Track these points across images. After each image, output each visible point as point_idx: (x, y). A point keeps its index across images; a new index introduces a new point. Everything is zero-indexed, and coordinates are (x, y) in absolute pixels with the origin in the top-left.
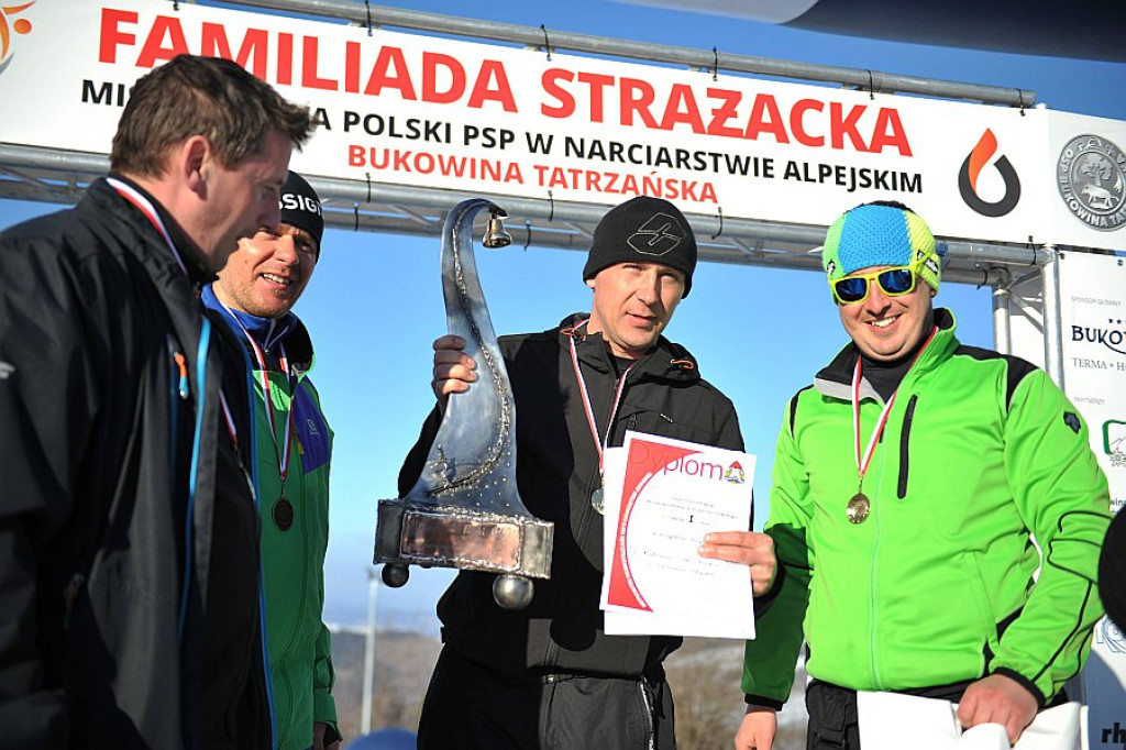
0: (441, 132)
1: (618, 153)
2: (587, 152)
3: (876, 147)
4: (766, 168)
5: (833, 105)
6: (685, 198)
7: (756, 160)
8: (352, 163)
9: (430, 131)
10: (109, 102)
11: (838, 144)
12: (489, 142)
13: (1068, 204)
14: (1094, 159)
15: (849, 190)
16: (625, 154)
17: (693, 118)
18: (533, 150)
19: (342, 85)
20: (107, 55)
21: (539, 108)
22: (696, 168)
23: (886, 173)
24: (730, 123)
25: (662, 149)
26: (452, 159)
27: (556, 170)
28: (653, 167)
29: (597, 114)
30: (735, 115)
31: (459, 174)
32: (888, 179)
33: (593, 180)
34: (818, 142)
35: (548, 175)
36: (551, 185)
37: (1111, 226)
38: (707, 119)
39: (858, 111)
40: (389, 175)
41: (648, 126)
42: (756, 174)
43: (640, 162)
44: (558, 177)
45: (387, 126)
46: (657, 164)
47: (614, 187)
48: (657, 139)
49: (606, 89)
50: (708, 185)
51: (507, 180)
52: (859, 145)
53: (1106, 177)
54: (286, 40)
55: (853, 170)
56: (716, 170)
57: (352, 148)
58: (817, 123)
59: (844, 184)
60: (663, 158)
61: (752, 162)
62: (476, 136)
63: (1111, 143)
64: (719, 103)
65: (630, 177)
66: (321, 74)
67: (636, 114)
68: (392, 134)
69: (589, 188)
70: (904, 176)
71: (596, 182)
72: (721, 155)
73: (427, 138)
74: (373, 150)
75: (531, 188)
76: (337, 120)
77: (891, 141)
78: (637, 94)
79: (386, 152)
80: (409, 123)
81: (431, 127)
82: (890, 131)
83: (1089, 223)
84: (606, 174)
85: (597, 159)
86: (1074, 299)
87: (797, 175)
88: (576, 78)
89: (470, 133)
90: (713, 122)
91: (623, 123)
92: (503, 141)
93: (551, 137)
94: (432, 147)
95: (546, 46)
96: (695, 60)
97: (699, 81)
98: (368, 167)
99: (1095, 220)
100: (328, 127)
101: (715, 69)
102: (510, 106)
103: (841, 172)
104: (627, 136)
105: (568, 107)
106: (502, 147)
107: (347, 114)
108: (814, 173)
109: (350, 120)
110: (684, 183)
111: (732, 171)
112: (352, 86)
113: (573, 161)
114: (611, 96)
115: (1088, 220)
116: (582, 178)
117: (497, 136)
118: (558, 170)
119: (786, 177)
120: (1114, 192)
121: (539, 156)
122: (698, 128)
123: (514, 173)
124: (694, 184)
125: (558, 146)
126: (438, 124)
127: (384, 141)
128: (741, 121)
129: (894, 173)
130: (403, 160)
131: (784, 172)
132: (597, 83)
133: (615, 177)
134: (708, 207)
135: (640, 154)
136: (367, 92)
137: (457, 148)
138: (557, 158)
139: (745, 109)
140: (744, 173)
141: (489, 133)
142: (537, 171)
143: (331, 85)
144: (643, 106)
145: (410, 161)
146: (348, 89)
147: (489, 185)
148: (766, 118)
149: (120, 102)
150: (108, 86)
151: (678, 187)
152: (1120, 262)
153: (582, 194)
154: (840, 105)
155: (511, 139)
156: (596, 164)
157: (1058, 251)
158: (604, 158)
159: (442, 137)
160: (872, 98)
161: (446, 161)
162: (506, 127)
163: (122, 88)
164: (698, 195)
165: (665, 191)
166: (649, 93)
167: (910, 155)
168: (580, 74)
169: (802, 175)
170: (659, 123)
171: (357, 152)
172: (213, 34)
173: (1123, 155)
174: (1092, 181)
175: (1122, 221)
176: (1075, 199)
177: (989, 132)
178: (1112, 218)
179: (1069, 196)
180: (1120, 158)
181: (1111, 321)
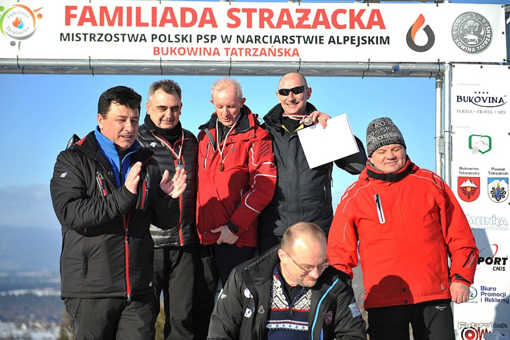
0: (188, 38)
1: (258, 40)
2: (245, 41)
3: (369, 27)
4: (320, 40)
5: (350, 10)
6: (285, 55)
7: (316, 37)
8: (155, 54)
9: (184, 38)
10: (69, 40)
11: (352, 27)
12: (206, 41)
13: (456, 44)
14: (471, 22)
15: (357, 46)
16: (261, 40)
17: (290, 23)
18: (224, 42)
19: (150, 24)
20: (68, 23)
21: (226, 25)
22: (291, 43)
23: (373, 37)
24: (305, 23)
25: (276, 36)
26: (192, 49)
27: (233, 49)
28: (272, 44)
29: (249, 25)
30: (307, 19)
31: (195, 54)
32: (375, 40)
33: (248, 51)
34: (344, 27)
35: (230, 52)
36: (231, 55)
38: (295, 22)
39: (362, 12)
40: (169, 57)
41: (271, 28)
42: (316, 43)
43: (267, 43)
44: (234, 52)
45: (167, 38)
46: (274, 43)
47: (256, 54)
48: (274, 32)
49: (253, 14)
50: (295, 49)
51: (214, 55)
52: (362, 26)
53: (476, 30)
54: (129, 10)
55: (359, 37)
56: (299, 43)
57: (155, 48)
58: (343, 19)
59: (355, 43)
60: (277, 40)
61: (314, 38)
62: (201, 38)
63: (479, 15)
64: (301, 15)
65: (263, 49)
66: (143, 21)
67: (266, 23)
68: (169, 41)
69: (246, 55)
70: (382, 38)
71: (249, 53)
72: (301, 37)
73: (183, 42)
74: (162, 48)
75: (223, 57)
76: (149, 38)
77: (376, 23)
78: (266, 15)
79: (167, 48)
80: (176, 36)
81: (184, 37)
82: (376, 19)
83: (467, 51)
84: (253, 49)
85: (250, 43)
86: (458, 84)
87: (334, 42)
88: (241, 11)
89: (199, 38)
90: (298, 23)
91: (260, 27)
92: (212, 40)
93: (231, 36)
94: (185, 45)
97: (292, 7)
98: (161, 55)
99: (469, 50)
100: (146, 41)
101: (300, 0)
102: (215, 25)
103: (353, 38)
104: (261, 33)
105: (238, 23)
106: (212, 42)
107: (153, 35)
108: (341, 40)
109: (154, 37)
110: (285, 49)
111: (306, 43)
112: (154, 24)
113: (240, 45)
114: (256, 17)
115: (466, 50)
116: (243, 52)
117: (209, 38)
118: (234, 49)
119: (329, 43)
120: (479, 36)
121: (227, 45)
122: (292, 26)
123: (216, 52)
124: (290, 49)
125: (234, 39)
126: (187, 35)
127: (167, 44)
129: (377, 37)
130: (174, 51)
131: (328, 41)
132: (250, 12)
133: (257, 49)
134: (296, 58)
135: (267, 39)
136: (160, 26)
137: (194, 44)
138: (234, 44)
139: (312, 17)
140: (311, 43)
141: (207, 37)
142: (226, 50)
143: (146, 25)
144: (269, 19)
145: (176, 51)
146: (153, 26)
147: (207, 58)
148: (321, 19)
149: (73, 40)
150: (68, 34)
151: (283, 51)
152: (481, 67)
153: (244, 58)
154: (354, 10)
155: (215, 39)
156: (250, 45)
157: (451, 64)
158: (252, 42)
159: (188, 40)
160: (368, 5)
161: (190, 50)
162: (213, 34)
163: (73, 34)
164: (291, 54)
165: (277, 53)
166: (271, 13)
167: (385, 28)
168: (243, 9)
169: (336, 42)
170: (275, 26)
171: (157, 49)
172: (103, 10)
173: (486, 20)
174: (469, 32)
175: (483, 49)
176: (460, 41)
177: (421, 15)
178: (478, 48)
179: (457, 40)
180: (484, 21)
181: (476, 93)
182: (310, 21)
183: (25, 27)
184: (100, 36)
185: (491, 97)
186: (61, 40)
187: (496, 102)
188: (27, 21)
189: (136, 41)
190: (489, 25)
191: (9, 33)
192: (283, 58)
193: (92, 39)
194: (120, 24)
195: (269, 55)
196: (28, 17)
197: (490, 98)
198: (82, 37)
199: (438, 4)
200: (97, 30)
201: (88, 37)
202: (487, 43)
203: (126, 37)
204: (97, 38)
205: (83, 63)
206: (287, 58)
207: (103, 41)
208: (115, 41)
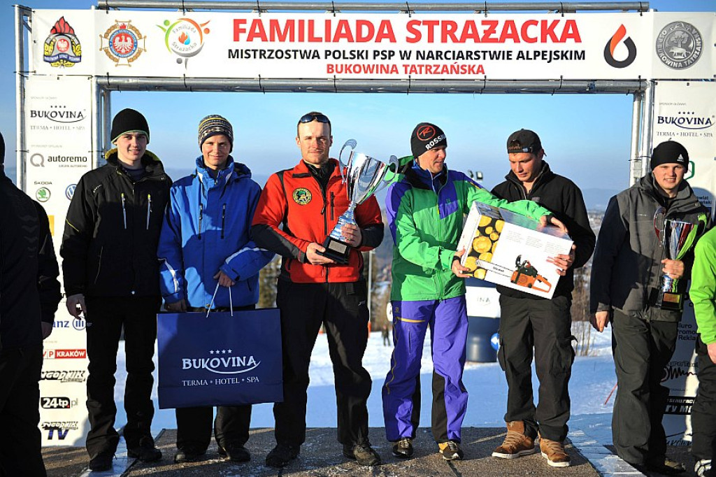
0: (364, 54)
2: (426, 56)
3: (563, 40)
4: (508, 55)
5: (542, 21)
6: (469, 73)
7: (504, 52)
8: (328, 72)
9: (360, 55)
10: (238, 57)
11: (544, 40)
12: (384, 57)
13: (661, 58)
15: (548, 62)
16: (443, 56)
17: (475, 36)
18: (403, 58)
19: (324, 39)
20: (236, 39)
21: (405, 39)
22: (475, 59)
23: (567, 52)
24: (492, 36)
25: (459, 52)
26: (369, 66)
28: (455, 61)
29: (431, 39)
30: (495, 32)
31: (371, 72)
32: (568, 55)
33: (428, 68)
34: (535, 40)
35: (409, 69)
36: (410, 73)
37: (684, 66)
38: (481, 35)
39: (556, 22)
40: (343, 75)
41: (454, 42)
42: (503, 59)
43: (450, 59)
44: (413, 69)
45: (342, 55)
47: (437, 71)
48: (457, 47)
49: (435, 27)
50: (480, 66)
51: (391, 73)
52: (555, 40)
53: (684, 42)
55: (551, 52)
56: (484, 59)
57: (328, 65)
58: (534, 31)
59: (546, 59)
60: (460, 55)
61: (501, 54)
62: (378, 55)
63: (688, 24)
64: (487, 27)
65: (445, 66)
66: (316, 35)
67: (448, 37)
68: (344, 58)
69: (427, 73)
70: (576, 52)
71: (429, 70)
72: (487, 52)
74: (337, 65)
75: (402, 75)
76: (322, 54)
77: (571, 36)
78: (449, 27)
79: (342, 65)
80: (351, 52)
81: (360, 53)
82: (571, 31)
83: (672, 67)
84: (434, 66)
85: (430, 59)
86: (661, 103)
87: (523, 57)
88: (422, 23)
89: (376, 54)
90: (484, 37)
91: (442, 42)
92: (390, 56)
93: (410, 52)
94: (360, 62)
95: (408, 11)
96: (477, 8)
97: (478, 18)
98: (335, 73)
99: (676, 65)
100: (319, 58)
101: (486, 11)
102: (393, 40)
103: (545, 53)
104: (443, 48)
105: (418, 36)
106: (390, 58)
107: (326, 51)
109: (327, 53)
110: (469, 66)
111: (492, 58)
112: (328, 40)
113: (420, 61)
114: (438, 30)
115: (672, 65)
116: (423, 69)
117: (387, 54)
118: (413, 66)
119: (518, 59)
120: (688, 49)
121: (405, 61)
122: (477, 40)
123: (394, 69)
124: (474, 66)
125: (414, 55)
126: (363, 51)
127: (341, 61)
128: (497, 35)
129: (571, 52)
130: (349, 69)
131: (517, 55)
132: (431, 24)
133: (438, 66)
134: (481, 76)
135: (450, 55)
136: (334, 41)
137: (370, 61)
138: (413, 60)
139: (499, 29)
140: (497, 58)
141: (384, 53)
142: (404, 67)
143: (319, 40)
144: (452, 33)
145: (352, 69)
146: (326, 41)
147: (384, 76)
148: (510, 31)
149: (242, 57)
150: (237, 51)
151: (467, 68)
152: (688, 84)
153: (424, 76)
154: (546, 21)
155: (393, 55)
156: (431, 62)
157: (654, 82)
158: (433, 59)
159: (364, 56)
160: (563, 16)
161: (366, 67)
162: (391, 49)
163: (242, 50)
164: (476, 71)
165: (461, 70)
166: (454, 25)
167: (581, 42)
168: (423, 21)
169: (525, 57)
170: (459, 39)
171: (330, 67)
172: (274, 23)
173: (696, 30)
174: (676, 45)
175: (691, 64)
176: (665, 55)
177: (622, 26)
178: (685, 62)
179: (662, 54)
180: (694, 31)
181: (680, 113)
183: (191, 44)
184: (270, 52)
185: (697, 117)
186: (230, 57)
187: (703, 123)
188: (194, 36)
189: (308, 58)
190: (700, 37)
191: (175, 49)
192: (467, 76)
193: (262, 56)
194: (292, 39)
195: (451, 73)
196: (194, 32)
197: (695, 119)
198: (252, 53)
199: (643, 13)
200: (267, 46)
201: (258, 53)
202: (695, 56)
203: (298, 54)
204: (267, 55)
205: (253, 83)
206: (471, 76)
207: (273, 58)
208: (286, 58)
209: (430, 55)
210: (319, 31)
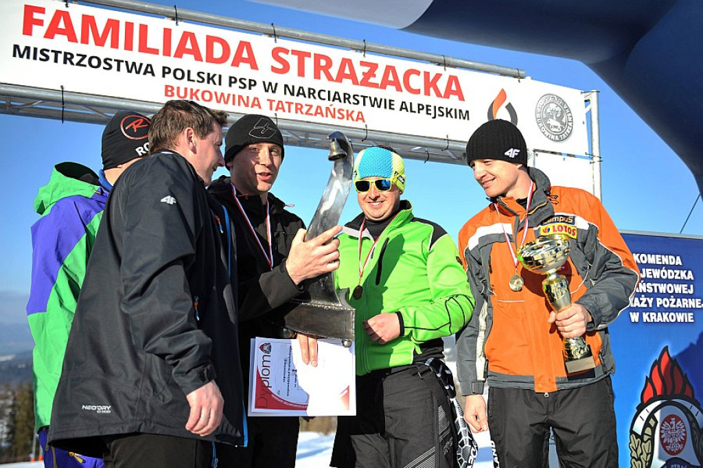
0: (216, 79)
2: (296, 93)
3: (447, 96)
4: (390, 105)
5: (425, 72)
6: (347, 119)
7: (385, 100)
8: (166, 95)
9: (210, 79)
10: (28, 57)
11: (427, 93)
12: (243, 86)
13: (540, 128)
14: (553, 106)
15: (433, 118)
16: (316, 95)
17: (353, 76)
18: (267, 91)
19: (161, 52)
20: (27, 31)
21: (270, 68)
22: (354, 103)
23: (451, 109)
24: (372, 80)
25: (336, 93)
26: (222, 94)
27: (279, 102)
28: (331, 102)
29: (301, 73)
30: (374, 76)
31: (226, 103)
32: (453, 113)
33: (299, 108)
34: (417, 92)
35: (275, 105)
36: (277, 110)
37: (560, 140)
38: (360, 77)
39: (438, 76)
41: (329, 80)
42: (385, 107)
43: (324, 99)
44: (280, 106)
45: (186, 75)
46: (333, 101)
47: (310, 112)
48: (333, 87)
49: (306, 59)
50: (360, 113)
51: (252, 107)
52: (438, 94)
53: (558, 115)
54: (129, 26)
55: (435, 107)
56: (364, 104)
57: (167, 86)
58: (417, 82)
59: (430, 114)
60: (336, 97)
61: (383, 101)
62: (235, 82)
63: (561, 99)
64: (366, 69)
65: (319, 107)
66: (150, 45)
67: (322, 73)
69: (297, 112)
70: (460, 111)
71: (300, 109)
72: (367, 97)
73: (208, 83)
74: (178, 88)
75: (265, 111)
76: (158, 71)
77: (454, 93)
78: (323, 63)
79: (186, 89)
80: (198, 74)
81: (211, 76)
82: (454, 88)
83: (550, 139)
84: (306, 105)
85: (301, 96)
87: (406, 109)
88: (290, 52)
89: (232, 81)
90: (363, 79)
91: (315, 78)
92: (250, 85)
93: (276, 84)
94: (211, 87)
95: (274, 35)
96: (354, 46)
97: (356, 57)
99: (553, 137)
100: (153, 75)
101: (365, 51)
102: (254, 66)
103: (429, 108)
104: (317, 85)
105: (286, 68)
106: (250, 89)
107: (164, 68)
108: (415, 108)
109: (166, 71)
110: (347, 111)
111: (373, 106)
112: (167, 52)
113: (288, 98)
114: (309, 63)
115: (549, 137)
116: (293, 107)
117: (247, 83)
119: (401, 110)
120: (562, 123)
121: (270, 95)
122: (355, 82)
123: (256, 103)
124: (353, 112)
125: (280, 89)
126: (214, 75)
127: (185, 83)
129: (455, 110)
130: (195, 94)
131: (400, 107)
132: (302, 56)
133: (311, 106)
134: (360, 124)
135: (324, 95)
136: (175, 56)
137: (225, 88)
138: (280, 95)
139: (380, 73)
140: (379, 107)
141: (243, 81)
142: (269, 102)
143: (155, 52)
144: (326, 69)
145: (199, 94)
146: (164, 54)
147: (242, 109)
148: (391, 78)
149: (35, 58)
150: (27, 48)
151: (345, 113)
152: (564, 159)
153: (293, 115)
154: (429, 73)
155: (255, 84)
156: (301, 99)
157: (535, 152)
158: (305, 96)
159: (217, 82)
160: (445, 70)
161: (219, 95)
162: (252, 78)
163: (35, 49)
164: (355, 118)
165: (337, 115)
166: (329, 62)
167: (464, 100)
168: (293, 51)
169: (409, 109)
170: (335, 79)
171: (170, 89)
172: (88, 21)
173: (567, 105)
174: (552, 117)
175: (566, 138)
176: (544, 126)
177: (503, 90)
178: (561, 136)
179: (541, 125)
180: (566, 107)
182: (378, 79)
184: (81, 57)
189: (138, 72)
190: (570, 112)
192: (345, 122)
193: (68, 61)
194: (115, 45)
195: (327, 116)
198: (52, 55)
199: (520, 80)
200: (76, 48)
201: (61, 57)
202: (569, 132)
203: (123, 65)
204: (76, 59)
205: (51, 95)
206: (349, 123)
207: (85, 66)
208: (104, 68)
209: (301, 92)
210: (155, 40)
